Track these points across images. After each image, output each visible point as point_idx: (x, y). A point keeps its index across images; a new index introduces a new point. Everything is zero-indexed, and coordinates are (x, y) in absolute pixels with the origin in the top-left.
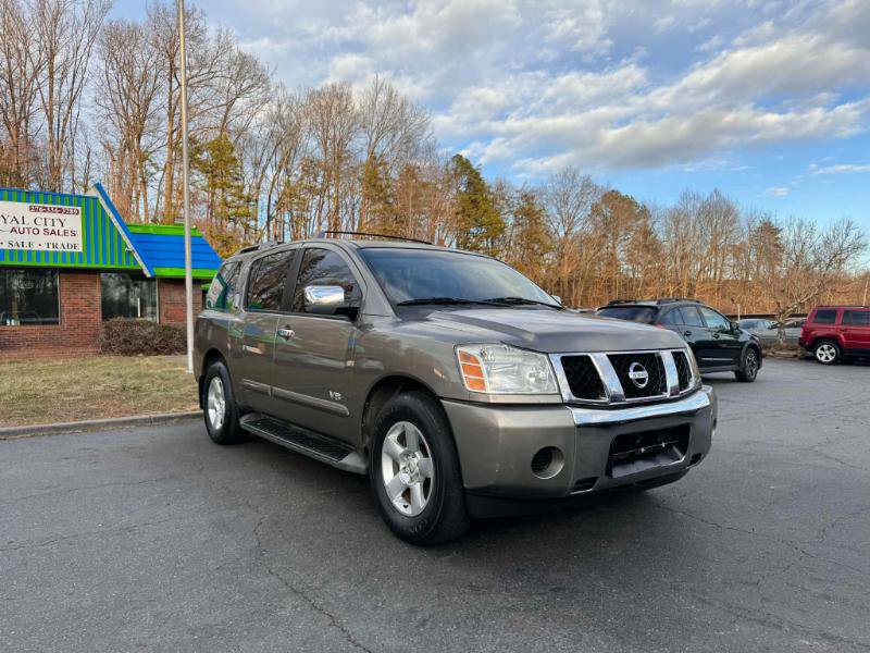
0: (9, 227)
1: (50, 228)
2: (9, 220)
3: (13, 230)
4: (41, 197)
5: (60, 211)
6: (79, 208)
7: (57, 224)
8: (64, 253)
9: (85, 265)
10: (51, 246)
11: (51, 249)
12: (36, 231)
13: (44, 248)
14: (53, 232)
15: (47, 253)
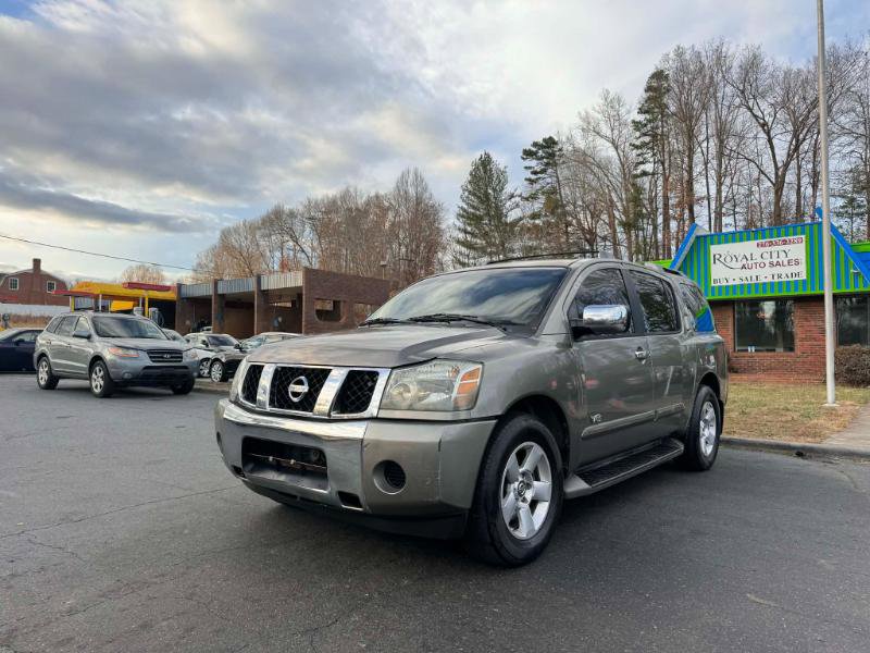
0: (740, 265)
1: (775, 260)
2: (739, 259)
3: (744, 267)
4: (767, 233)
5: (785, 242)
6: (803, 236)
7: (782, 255)
8: (788, 282)
9: (809, 292)
10: (776, 277)
11: (776, 280)
12: (762, 265)
13: (770, 280)
14: (778, 264)
15: (772, 284)
